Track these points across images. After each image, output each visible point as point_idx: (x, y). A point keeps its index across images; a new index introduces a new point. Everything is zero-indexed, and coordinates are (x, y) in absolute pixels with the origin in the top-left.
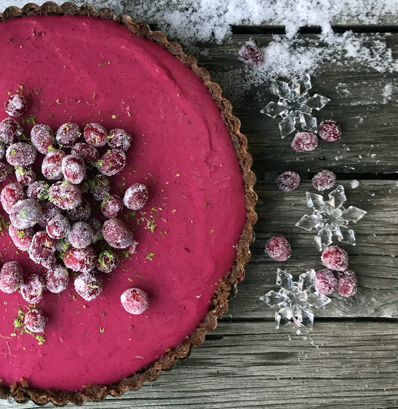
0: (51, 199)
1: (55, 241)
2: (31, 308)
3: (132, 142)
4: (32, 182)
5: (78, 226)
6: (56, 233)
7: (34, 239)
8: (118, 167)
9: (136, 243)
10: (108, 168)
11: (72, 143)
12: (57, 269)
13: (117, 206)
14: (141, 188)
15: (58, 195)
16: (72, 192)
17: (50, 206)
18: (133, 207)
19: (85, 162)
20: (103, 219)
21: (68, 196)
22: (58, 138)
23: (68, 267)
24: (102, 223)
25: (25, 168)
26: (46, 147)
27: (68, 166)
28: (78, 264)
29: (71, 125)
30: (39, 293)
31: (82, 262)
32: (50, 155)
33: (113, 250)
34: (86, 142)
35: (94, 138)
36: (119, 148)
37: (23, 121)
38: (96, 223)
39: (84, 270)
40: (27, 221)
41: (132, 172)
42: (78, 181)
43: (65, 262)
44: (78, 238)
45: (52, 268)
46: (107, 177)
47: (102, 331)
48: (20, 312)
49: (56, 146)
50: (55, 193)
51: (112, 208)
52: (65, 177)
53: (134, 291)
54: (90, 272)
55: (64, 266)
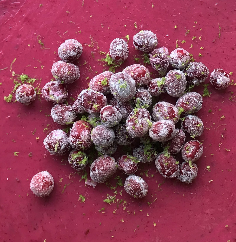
0: (135, 110)
1: (98, 113)
2: (37, 90)
3: (186, 184)
4: (151, 93)
5: (111, 134)
6: (105, 114)
7: (100, 94)
8: (163, 170)
9: (94, 186)
10: (163, 161)
11: (185, 129)
12: (72, 114)
13: (128, 169)
14: (144, 191)
15: (140, 116)
16: (142, 129)
17: (129, 108)
18: (127, 184)
19: (169, 141)
20: (116, 156)
21: (138, 126)
22: (190, 117)
23: (75, 125)
24: (113, 156)
25: (163, 87)
26: (182, 106)
27: (165, 126)
28: (76, 133)
29: (201, 129)
30: (51, 98)
31: (78, 137)
32: (175, 109)
33: (88, 165)
34: (186, 142)
35: (189, 149)
36: (180, 172)
37: (205, 86)
38: (113, 150)
39: (71, 139)
40: (117, 88)
41: (158, 183)
42: (152, 135)
43: (79, 122)
44: (100, 134)
45: (73, 110)
46: (154, 161)
47: (15, 153)
48: (34, 80)
49: (183, 115)
50: (141, 113)
51: (127, 165)
52: (156, 123)
53: (52, 184)
54: (69, 144)
55: (75, 121)
